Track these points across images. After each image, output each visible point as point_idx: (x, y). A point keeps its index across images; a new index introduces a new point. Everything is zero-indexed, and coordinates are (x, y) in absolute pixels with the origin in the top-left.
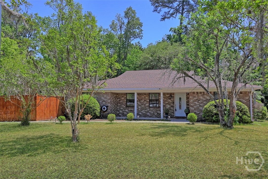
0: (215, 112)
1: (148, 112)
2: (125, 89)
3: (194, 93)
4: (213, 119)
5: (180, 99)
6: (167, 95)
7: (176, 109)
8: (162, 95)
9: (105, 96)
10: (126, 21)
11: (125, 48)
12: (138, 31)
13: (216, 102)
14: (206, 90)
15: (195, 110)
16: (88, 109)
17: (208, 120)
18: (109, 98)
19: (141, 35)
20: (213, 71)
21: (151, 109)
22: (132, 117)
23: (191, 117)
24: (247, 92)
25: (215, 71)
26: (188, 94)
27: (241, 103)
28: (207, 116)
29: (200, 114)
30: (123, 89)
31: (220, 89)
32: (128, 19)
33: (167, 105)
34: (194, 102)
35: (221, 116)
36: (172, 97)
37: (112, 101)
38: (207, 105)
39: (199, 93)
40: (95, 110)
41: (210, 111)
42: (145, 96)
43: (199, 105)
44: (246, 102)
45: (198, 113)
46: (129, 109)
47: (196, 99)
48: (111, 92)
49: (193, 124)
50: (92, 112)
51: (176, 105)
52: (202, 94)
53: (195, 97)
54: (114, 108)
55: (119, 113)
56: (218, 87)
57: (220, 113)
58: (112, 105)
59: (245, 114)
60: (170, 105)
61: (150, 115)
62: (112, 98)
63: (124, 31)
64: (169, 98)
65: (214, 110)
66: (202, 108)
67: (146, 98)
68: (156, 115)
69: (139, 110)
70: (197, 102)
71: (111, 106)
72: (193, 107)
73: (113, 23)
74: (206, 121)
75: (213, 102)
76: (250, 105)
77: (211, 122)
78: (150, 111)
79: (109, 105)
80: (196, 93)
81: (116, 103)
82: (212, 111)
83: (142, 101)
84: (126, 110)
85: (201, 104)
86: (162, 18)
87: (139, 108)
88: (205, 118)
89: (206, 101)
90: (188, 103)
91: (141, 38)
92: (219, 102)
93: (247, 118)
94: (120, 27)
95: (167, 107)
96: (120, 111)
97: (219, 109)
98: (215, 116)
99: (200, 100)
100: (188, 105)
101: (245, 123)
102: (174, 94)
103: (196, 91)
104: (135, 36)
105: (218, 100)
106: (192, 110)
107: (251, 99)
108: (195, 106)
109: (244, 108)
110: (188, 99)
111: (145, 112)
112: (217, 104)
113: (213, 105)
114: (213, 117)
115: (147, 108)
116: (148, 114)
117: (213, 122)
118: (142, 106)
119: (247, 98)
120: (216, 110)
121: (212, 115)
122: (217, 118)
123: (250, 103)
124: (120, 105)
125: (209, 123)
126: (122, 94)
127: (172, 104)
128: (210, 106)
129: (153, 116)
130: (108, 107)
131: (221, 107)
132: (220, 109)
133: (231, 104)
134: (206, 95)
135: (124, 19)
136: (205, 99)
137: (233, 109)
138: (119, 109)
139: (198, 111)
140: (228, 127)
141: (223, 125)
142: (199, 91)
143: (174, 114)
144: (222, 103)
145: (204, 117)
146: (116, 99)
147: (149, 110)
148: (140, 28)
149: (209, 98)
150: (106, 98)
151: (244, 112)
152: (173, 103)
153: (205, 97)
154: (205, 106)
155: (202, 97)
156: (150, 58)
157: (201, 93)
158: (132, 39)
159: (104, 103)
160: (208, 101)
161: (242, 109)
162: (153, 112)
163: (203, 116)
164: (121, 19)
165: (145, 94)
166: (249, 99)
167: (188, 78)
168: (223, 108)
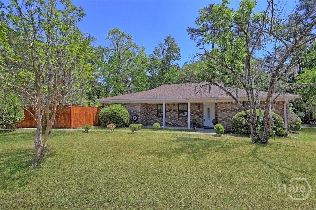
0: (245, 123)
1: (177, 121)
2: (153, 100)
3: (222, 103)
4: (243, 131)
5: (208, 109)
6: (195, 105)
7: (204, 120)
8: (189, 105)
9: (136, 106)
10: (167, 47)
11: (166, 68)
12: (176, 54)
13: (246, 113)
14: (235, 98)
15: (223, 121)
16: (117, 118)
17: (237, 132)
18: (139, 108)
19: (180, 58)
20: (242, 76)
21: (180, 119)
22: (157, 126)
23: (218, 128)
24: (281, 102)
25: (245, 75)
26: (216, 104)
27: (275, 114)
28: (236, 128)
29: (228, 124)
30: (152, 100)
31: (251, 96)
32: (169, 45)
33: (195, 115)
34: (222, 113)
35: (254, 129)
36: (200, 107)
37: (143, 111)
38: (235, 116)
39: (227, 103)
40: (124, 119)
41: (239, 122)
42: (174, 106)
43: (227, 115)
44: (279, 112)
45: (226, 124)
46: (160, 119)
47: (225, 109)
48: (142, 103)
49: (220, 136)
50: (120, 121)
51: (204, 115)
52: (231, 104)
53: (223, 107)
54: (145, 118)
55: (150, 122)
56: (249, 93)
57: (252, 126)
58: (143, 114)
59: (279, 126)
60: (198, 115)
61: (179, 125)
62: (142, 108)
63: (165, 55)
64: (198, 108)
65: (244, 121)
66: (230, 118)
67: (176, 108)
68: (184, 124)
69: (169, 119)
70: (225, 113)
71: (141, 115)
72: (221, 117)
73: (156, 50)
74: (235, 133)
75: (243, 112)
76: (284, 116)
77: (240, 133)
78: (179, 121)
79: (139, 115)
80: (224, 103)
81: (147, 113)
82: (241, 123)
83: (172, 111)
84: (156, 120)
85: (230, 114)
86: (197, 44)
87: (169, 118)
88: (233, 130)
89: (235, 112)
90: (216, 114)
91: (179, 60)
92: (251, 112)
93: (282, 130)
94: (162, 52)
95: (195, 117)
96: (151, 120)
97: (250, 121)
98: (244, 128)
99: (228, 111)
100: (216, 115)
101: (280, 136)
102: (202, 104)
103: (224, 101)
104: (174, 59)
105: (249, 110)
106: (220, 120)
107: (285, 109)
108: (223, 116)
109: (279, 119)
110: (216, 110)
111: (174, 122)
112: (248, 115)
113: (242, 115)
114: (243, 129)
115: (176, 118)
116: (177, 123)
117: (243, 134)
118: (171, 116)
119: (281, 108)
120: (246, 121)
121: (241, 126)
122: (247, 130)
123: (284, 113)
124: (151, 115)
125: (238, 135)
126: (153, 104)
127: (200, 115)
128: (239, 117)
129: (182, 126)
130: (138, 116)
131: (253, 118)
132: (252, 121)
133: (266, 115)
134: (235, 105)
135: (165, 46)
136: (234, 110)
137: (268, 120)
138: (150, 119)
139: (226, 122)
140: (262, 143)
141: (255, 140)
142: (227, 101)
143: (202, 124)
144: (254, 113)
145: (233, 128)
146: (148, 109)
147: (178, 119)
148: (178, 52)
149: (239, 108)
150: (136, 108)
151: (278, 123)
152: (202, 113)
153: (233, 108)
154: (234, 117)
155: (230, 107)
156: (185, 75)
157: (229, 103)
158: (172, 61)
159: (135, 113)
160: (237, 111)
161: (276, 120)
162: (182, 122)
163: (231, 127)
164: (162, 46)
165: (174, 104)
166: (283, 109)
167: (214, 85)
168: (255, 120)
